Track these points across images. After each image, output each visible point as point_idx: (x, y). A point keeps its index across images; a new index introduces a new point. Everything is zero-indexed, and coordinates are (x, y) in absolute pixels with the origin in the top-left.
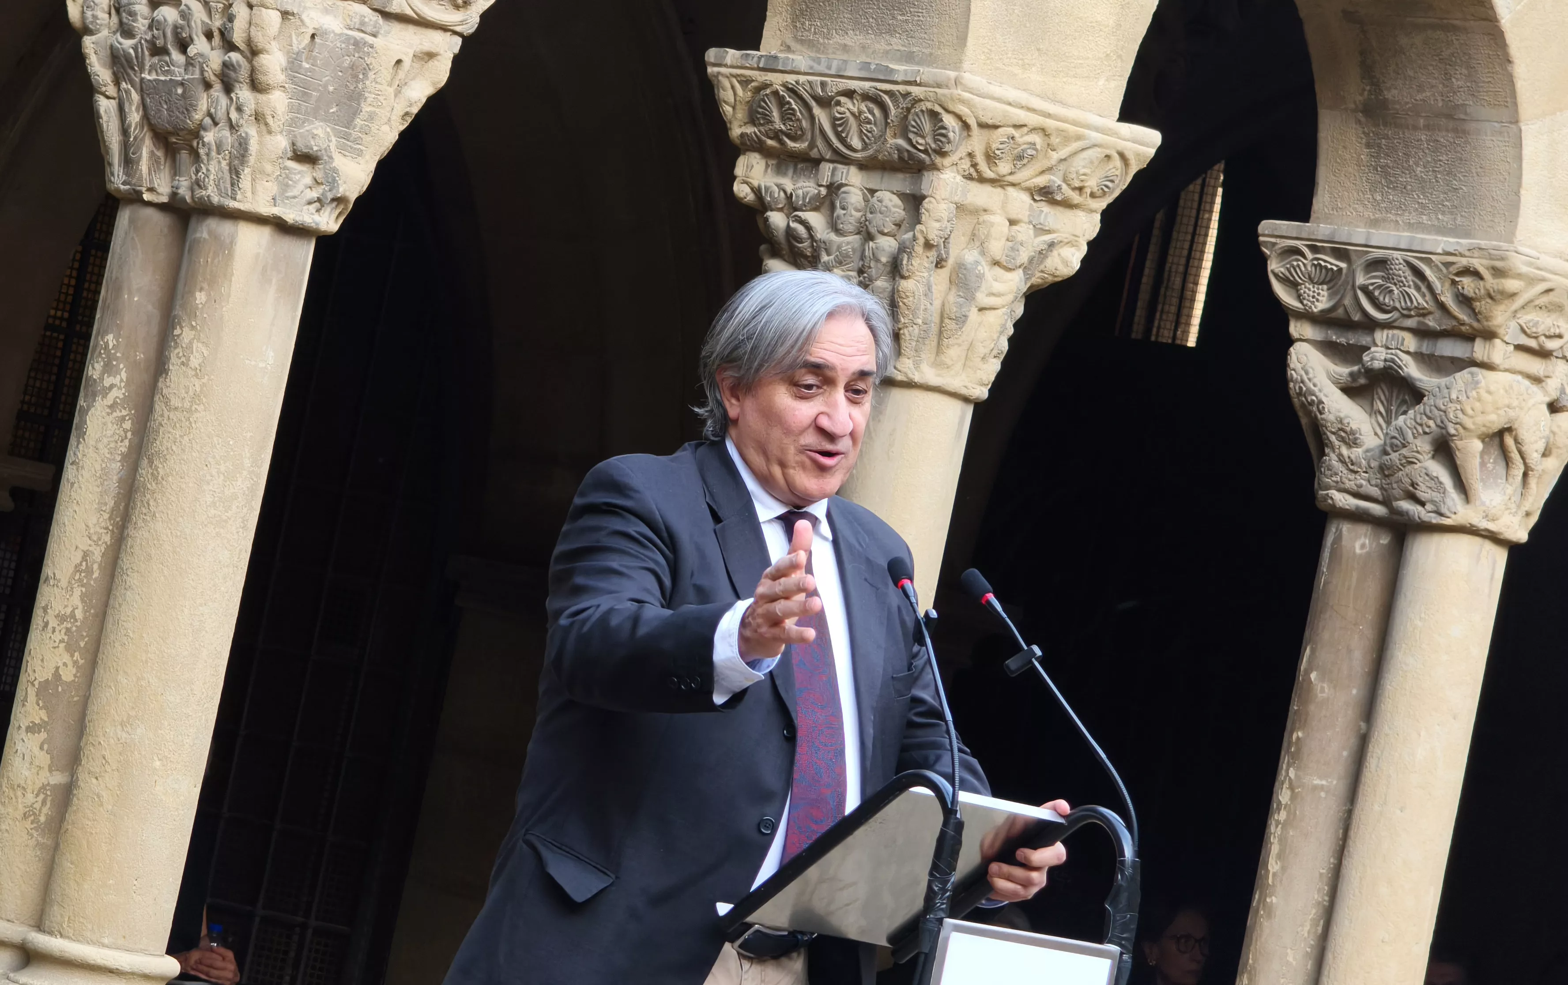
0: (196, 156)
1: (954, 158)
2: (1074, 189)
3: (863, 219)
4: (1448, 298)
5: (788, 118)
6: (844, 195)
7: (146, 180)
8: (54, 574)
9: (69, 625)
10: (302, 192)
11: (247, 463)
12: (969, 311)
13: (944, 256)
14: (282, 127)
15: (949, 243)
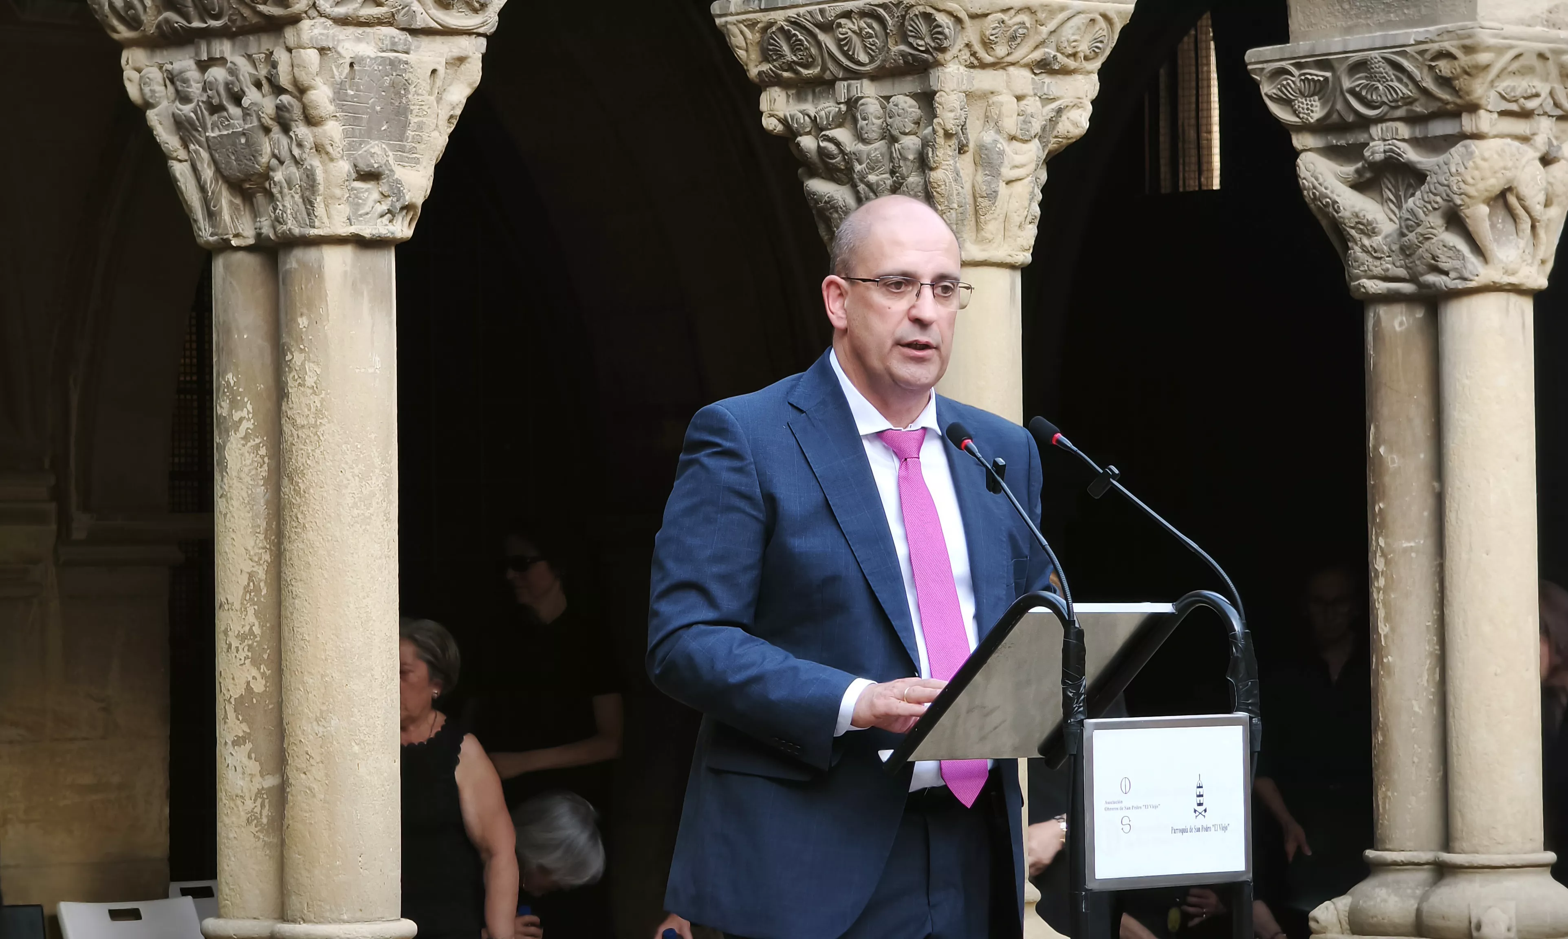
0: (270, 196)
1: (953, 51)
2: (1069, 56)
3: (885, 124)
4: (1429, 83)
5: (797, 49)
6: (863, 107)
7: (231, 228)
8: (227, 599)
9: (250, 642)
10: (373, 207)
11: (377, 461)
12: (998, 186)
13: (965, 142)
14: (341, 152)
15: (966, 129)
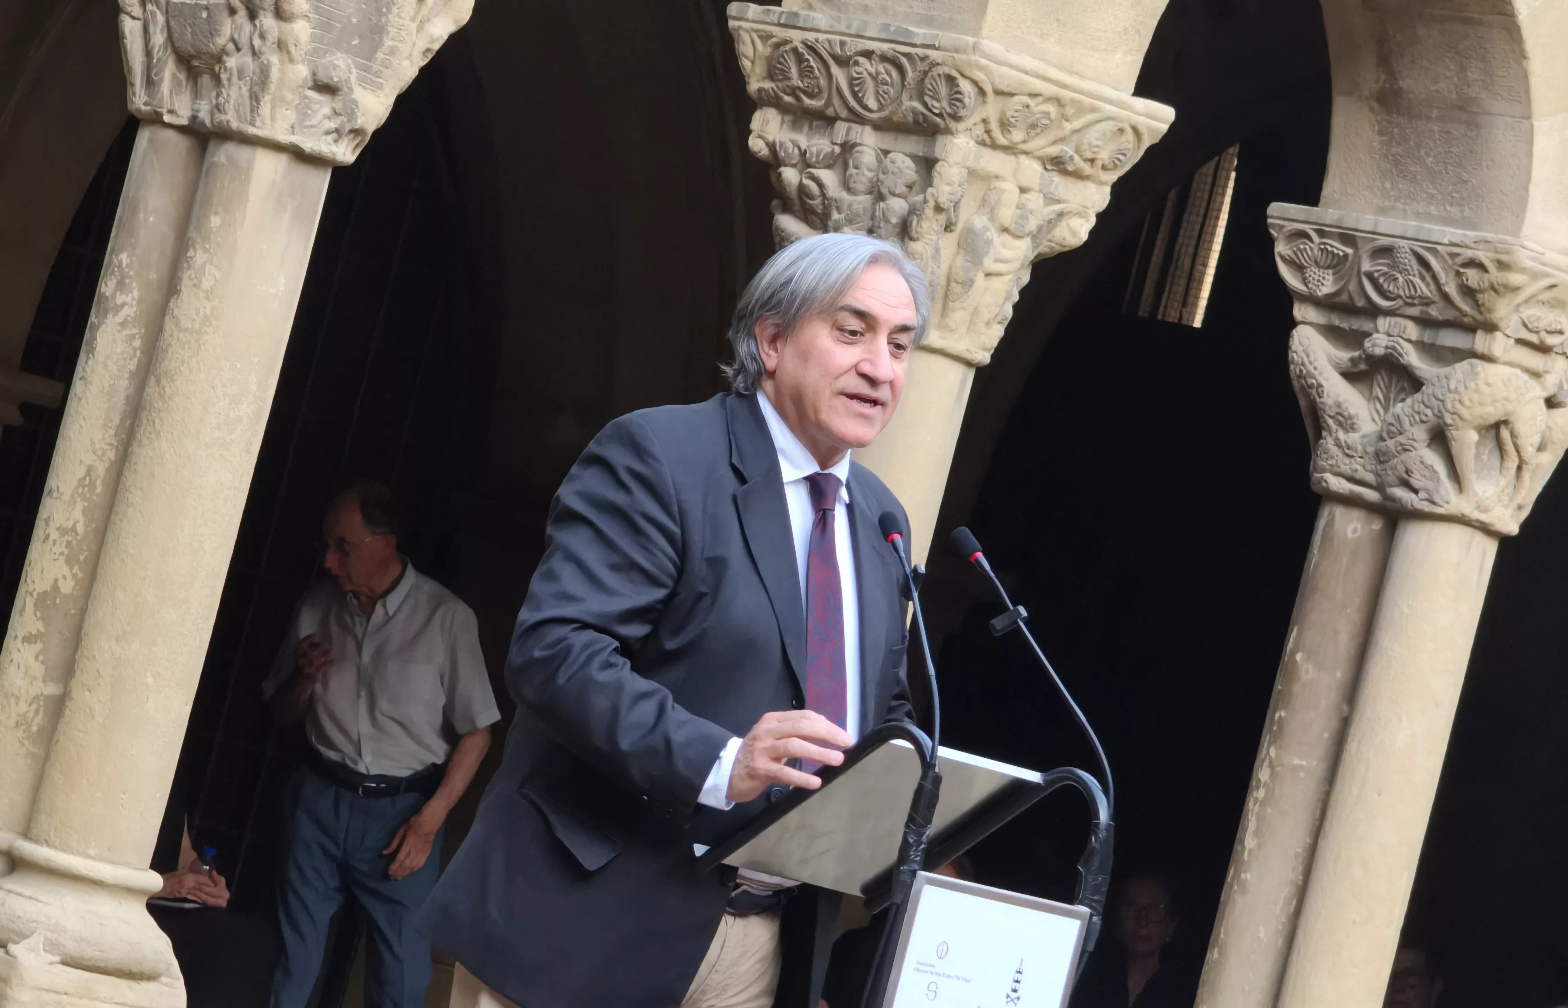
0: (217, 80)
1: (968, 123)
2: (1086, 160)
3: (875, 179)
4: (1451, 289)
5: (806, 76)
6: (858, 154)
7: (167, 102)
8: (58, 488)
9: (70, 539)
10: (321, 122)
11: (254, 387)
12: (976, 275)
13: (954, 220)
14: (304, 56)
15: (959, 207)
